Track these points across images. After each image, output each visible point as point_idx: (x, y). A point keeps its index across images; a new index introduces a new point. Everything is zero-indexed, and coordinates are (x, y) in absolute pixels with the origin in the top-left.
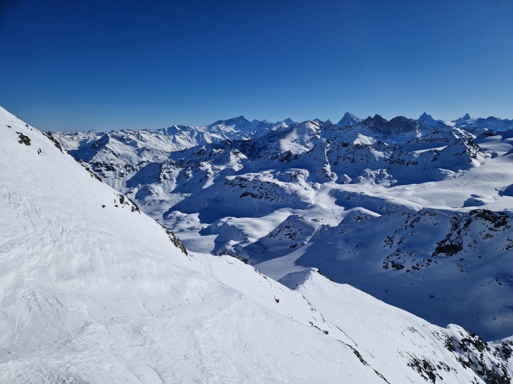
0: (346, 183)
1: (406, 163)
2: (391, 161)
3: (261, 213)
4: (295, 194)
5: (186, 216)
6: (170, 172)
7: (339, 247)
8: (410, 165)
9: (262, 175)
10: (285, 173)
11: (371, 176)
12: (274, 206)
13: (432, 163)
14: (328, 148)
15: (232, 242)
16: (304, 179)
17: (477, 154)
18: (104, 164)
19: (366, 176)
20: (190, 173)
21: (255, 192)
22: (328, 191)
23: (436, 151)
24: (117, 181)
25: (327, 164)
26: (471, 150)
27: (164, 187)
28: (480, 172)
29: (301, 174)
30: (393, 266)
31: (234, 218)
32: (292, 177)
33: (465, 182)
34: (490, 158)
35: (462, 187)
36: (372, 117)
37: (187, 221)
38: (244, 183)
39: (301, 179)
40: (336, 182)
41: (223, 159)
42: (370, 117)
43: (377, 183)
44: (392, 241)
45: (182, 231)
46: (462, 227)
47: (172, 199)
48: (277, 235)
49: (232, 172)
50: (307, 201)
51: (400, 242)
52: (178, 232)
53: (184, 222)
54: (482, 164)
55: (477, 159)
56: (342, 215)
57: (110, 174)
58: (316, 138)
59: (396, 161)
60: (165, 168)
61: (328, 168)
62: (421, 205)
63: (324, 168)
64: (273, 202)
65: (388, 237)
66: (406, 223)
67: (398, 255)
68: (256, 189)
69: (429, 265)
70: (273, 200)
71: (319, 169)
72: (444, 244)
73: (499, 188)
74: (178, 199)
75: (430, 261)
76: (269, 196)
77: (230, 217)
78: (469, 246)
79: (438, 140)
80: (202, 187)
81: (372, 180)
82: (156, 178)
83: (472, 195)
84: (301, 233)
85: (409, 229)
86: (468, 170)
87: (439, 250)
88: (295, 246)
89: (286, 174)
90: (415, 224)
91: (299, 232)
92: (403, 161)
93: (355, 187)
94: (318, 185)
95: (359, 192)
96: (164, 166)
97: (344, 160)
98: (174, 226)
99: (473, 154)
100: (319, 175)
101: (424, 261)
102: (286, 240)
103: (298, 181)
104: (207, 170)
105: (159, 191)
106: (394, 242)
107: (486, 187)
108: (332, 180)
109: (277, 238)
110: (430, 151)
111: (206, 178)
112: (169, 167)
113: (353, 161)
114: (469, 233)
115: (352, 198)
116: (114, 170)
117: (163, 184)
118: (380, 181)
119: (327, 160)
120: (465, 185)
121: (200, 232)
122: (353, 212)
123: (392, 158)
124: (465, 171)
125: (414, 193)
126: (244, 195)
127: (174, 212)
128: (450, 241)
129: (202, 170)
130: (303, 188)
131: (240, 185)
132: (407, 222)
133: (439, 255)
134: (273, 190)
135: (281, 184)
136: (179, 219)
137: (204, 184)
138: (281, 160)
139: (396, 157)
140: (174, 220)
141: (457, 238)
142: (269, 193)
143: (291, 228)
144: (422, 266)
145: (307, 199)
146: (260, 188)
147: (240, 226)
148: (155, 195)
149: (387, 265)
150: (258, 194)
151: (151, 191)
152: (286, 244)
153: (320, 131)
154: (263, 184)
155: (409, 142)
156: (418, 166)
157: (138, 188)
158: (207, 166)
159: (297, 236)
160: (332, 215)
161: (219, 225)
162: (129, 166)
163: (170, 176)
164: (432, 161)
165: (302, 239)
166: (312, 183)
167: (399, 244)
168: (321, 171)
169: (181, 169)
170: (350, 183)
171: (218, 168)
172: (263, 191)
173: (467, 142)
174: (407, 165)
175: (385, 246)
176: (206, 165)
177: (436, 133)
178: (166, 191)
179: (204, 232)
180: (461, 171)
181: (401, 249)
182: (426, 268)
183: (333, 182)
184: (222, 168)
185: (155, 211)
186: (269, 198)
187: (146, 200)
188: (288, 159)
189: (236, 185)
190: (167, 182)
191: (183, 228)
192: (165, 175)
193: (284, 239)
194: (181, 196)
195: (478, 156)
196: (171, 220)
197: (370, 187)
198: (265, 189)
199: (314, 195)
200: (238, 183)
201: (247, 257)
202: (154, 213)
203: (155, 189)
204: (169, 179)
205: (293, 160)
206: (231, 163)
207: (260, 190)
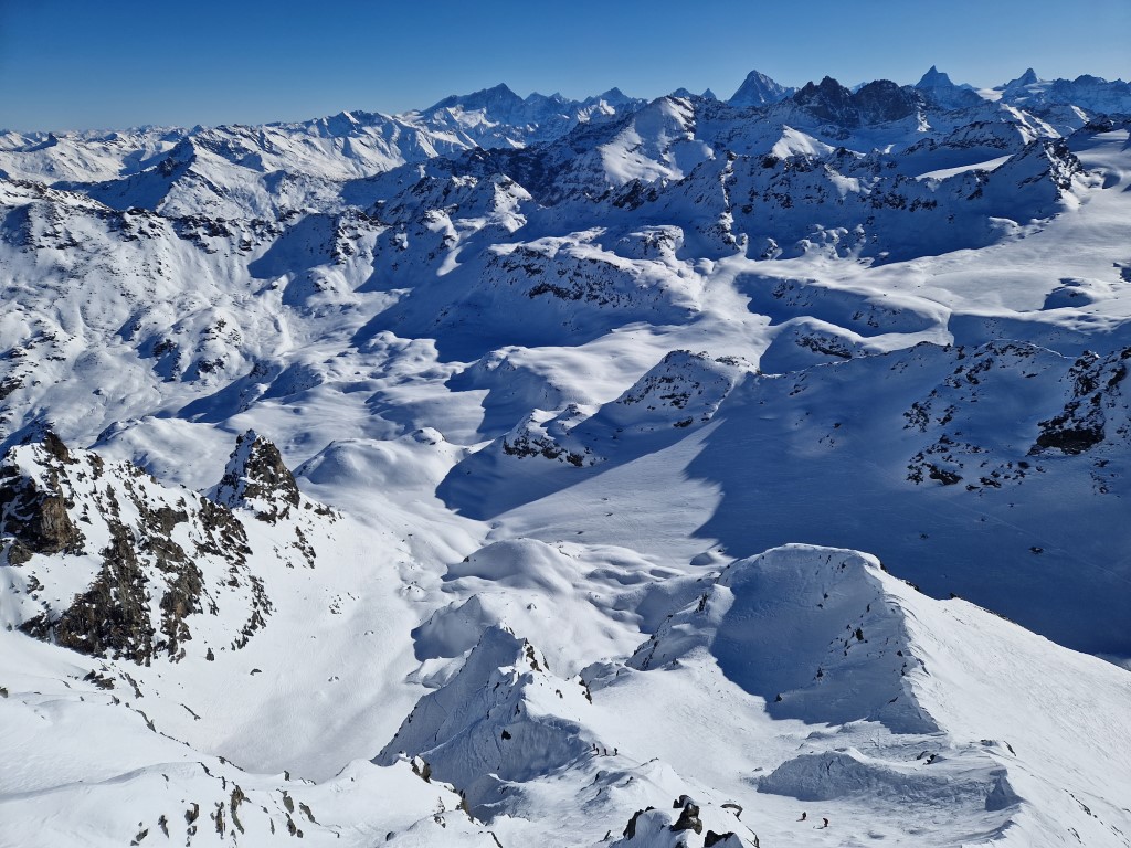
0: (772, 258)
1: (909, 204)
2: (877, 200)
3: (581, 333)
4: (657, 287)
5: (410, 345)
6: (357, 237)
7: (794, 427)
8: (920, 209)
9: (577, 243)
10: (630, 237)
11: (830, 239)
12: (609, 316)
13: (970, 203)
14: (728, 172)
15: (541, 416)
16: (675, 250)
17: (1073, 177)
18: (201, 220)
19: (816, 239)
20: (404, 239)
21: (564, 284)
22: (732, 278)
23: (980, 173)
24: (236, 260)
25: (727, 212)
26: (1060, 170)
27: (347, 273)
28: (1078, 221)
29: (669, 237)
30: (932, 477)
31: (523, 349)
32: (647, 246)
33: (1045, 248)
34: (1100, 189)
35: (1038, 260)
36: (817, 83)
37: (413, 355)
38: (537, 264)
39: (668, 251)
40: (749, 256)
41: (480, 203)
42: (810, 84)
43: (843, 254)
44: (925, 416)
45: (406, 380)
46: (1103, 386)
48: (642, 397)
49: (499, 233)
50: (687, 304)
51: (947, 419)
52: (398, 383)
53: (409, 359)
54: (1084, 202)
55: (1072, 192)
56: (769, 336)
57: (218, 242)
58: (685, 139)
59: (886, 200)
60: (345, 228)
61: (730, 221)
62: (948, 306)
63: (721, 221)
64: (608, 307)
65: (915, 406)
66: (956, 373)
67: (945, 450)
68: (565, 277)
69: (1023, 475)
70: (606, 302)
71: (709, 224)
72: (1061, 427)
73: (1124, 261)
74: (383, 302)
75: (1024, 465)
76: (598, 293)
77: (513, 347)
78: (1119, 432)
79: (981, 144)
80: (435, 272)
81: (830, 248)
82: (327, 251)
83: (1063, 281)
84: (700, 393)
85: (965, 387)
86: (1052, 218)
87: (1047, 440)
88: (688, 423)
89: (633, 239)
90: (981, 375)
91: (696, 391)
92: (902, 200)
93: (794, 267)
94: (709, 265)
95: (806, 278)
96: (343, 222)
97: (765, 200)
98: (387, 366)
99: (1063, 178)
100: (709, 238)
101: (1010, 465)
102: (665, 408)
103: (661, 254)
104: (444, 229)
105: (337, 283)
106: (931, 418)
107: (1093, 259)
108: (738, 251)
109: (643, 406)
110: (968, 174)
111: (444, 249)
112: (355, 223)
113: (787, 203)
114: (1119, 401)
115: (788, 294)
116: (226, 233)
117: (344, 266)
118: (849, 249)
119: (727, 203)
120: (1045, 256)
121: (447, 384)
122: (791, 326)
123: (879, 193)
124: (1045, 221)
125: (931, 277)
126: (539, 291)
127: (380, 335)
128: (1074, 421)
129: (432, 231)
130: (672, 272)
131: (528, 268)
132: (959, 370)
133: (1046, 452)
134: (606, 278)
135: (624, 263)
137: (441, 264)
138: (615, 204)
139: (886, 191)
140: (385, 353)
141: (1091, 413)
142: (596, 287)
143: (676, 382)
144: (1006, 477)
145: (686, 298)
146: (576, 274)
148: (330, 293)
149: (919, 472)
150: (570, 288)
151: (320, 282)
152: (664, 419)
153: (695, 122)
154: (582, 265)
155: (912, 150)
156: (937, 210)
157: (288, 277)
158: (440, 219)
159: (690, 400)
160: (743, 334)
161: (490, 366)
162: (261, 223)
163: (359, 246)
164: (971, 198)
165: (702, 408)
166: (695, 260)
167: (943, 423)
168: (715, 229)
169: (382, 229)
171: (469, 224)
172: (582, 281)
173: (1052, 149)
174: (912, 210)
175: (907, 427)
176: (439, 216)
177: (978, 127)
178: (354, 282)
179: (456, 384)
180: (1035, 220)
181: (951, 436)
182: (1016, 483)
183: (742, 256)
184: (479, 224)
185: (336, 331)
186: (596, 297)
187: (310, 305)
188: (632, 199)
189: (517, 267)
190: (355, 260)
191: (407, 372)
192: (347, 244)
193: (659, 408)
194: (389, 294)
195: (1074, 183)
196: (377, 355)
197: (829, 265)
198: (588, 277)
199: (700, 289)
200: (522, 263)
201: (581, 450)
202: (333, 334)
203: (327, 278)
204: (358, 253)
205: (646, 202)
206: (498, 213)
207: (575, 278)
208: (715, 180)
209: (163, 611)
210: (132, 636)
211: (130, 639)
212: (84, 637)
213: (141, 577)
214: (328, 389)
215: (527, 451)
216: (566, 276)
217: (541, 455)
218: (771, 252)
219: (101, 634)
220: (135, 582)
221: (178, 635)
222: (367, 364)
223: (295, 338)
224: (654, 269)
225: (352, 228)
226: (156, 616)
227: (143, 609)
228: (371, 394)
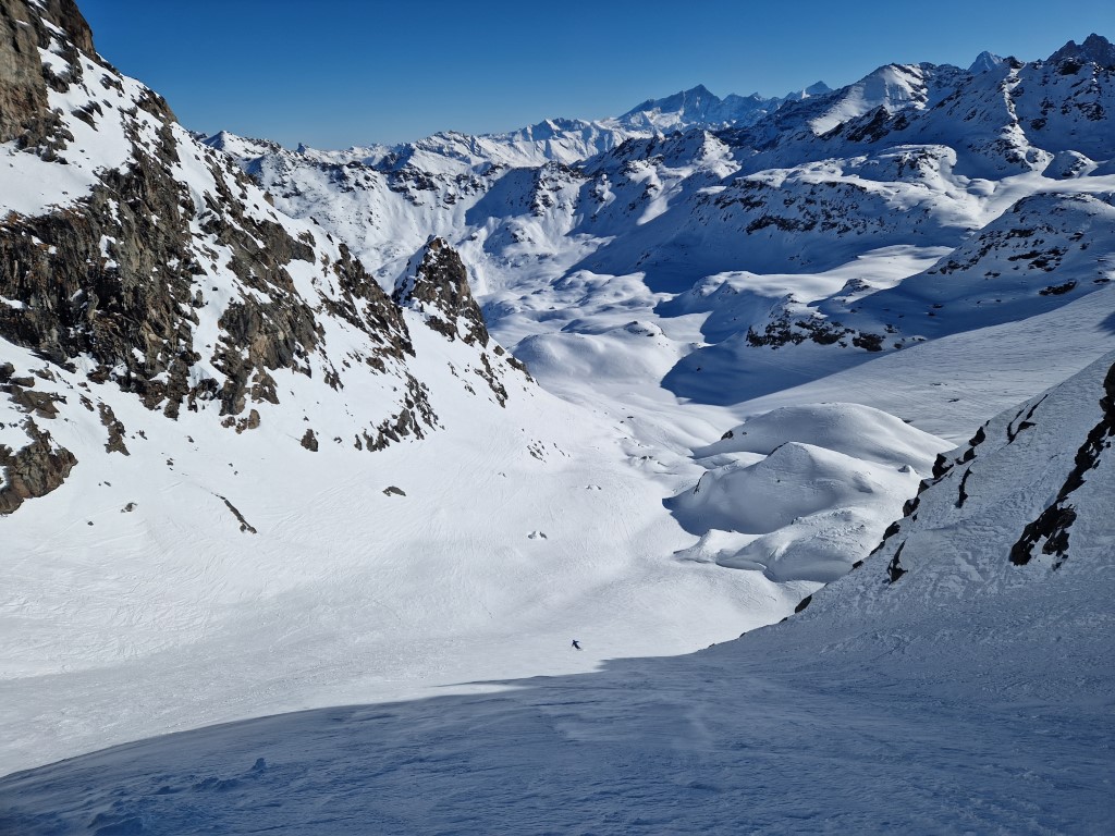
0: (1080, 175)
3: (814, 265)
4: (921, 209)
5: (609, 281)
6: (557, 189)
9: (808, 172)
10: (880, 159)
12: (853, 244)
14: (1012, 82)
16: (941, 171)
18: (411, 174)
20: (606, 190)
21: (793, 213)
24: (440, 212)
25: (1013, 126)
27: (545, 225)
29: (932, 156)
31: (747, 274)
32: (902, 166)
36: (1079, 42)
37: (613, 291)
38: (757, 195)
39: (932, 171)
40: (1048, 176)
41: (686, 153)
42: (1071, 43)
45: (607, 309)
47: (564, 250)
48: (974, 261)
49: (713, 179)
50: (964, 224)
52: (596, 313)
53: (608, 294)
57: (425, 196)
58: (913, 108)
60: (546, 180)
61: (1017, 136)
63: (1004, 136)
64: (851, 235)
68: (794, 207)
70: (847, 229)
71: (987, 140)
74: (580, 252)
76: (837, 220)
77: (733, 272)
80: (636, 221)
82: (527, 203)
84: (1084, 247)
88: (1068, 287)
89: (882, 161)
91: (1077, 246)
94: (989, 186)
96: (544, 174)
97: (1064, 113)
98: (585, 301)
100: (988, 157)
102: (1019, 273)
103: (921, 176)
105: (533, 233)
108: (1029, 169)
109: (979, 273)
111: (645, 199)
112: (555, 175)
113: (1097, 113)
116: (433, 187)
117: (542, 218)
119: (1015, 117)
121: (655, 311)
126: (758, 225)
127: (577, 273)
129: (634, 182)
130: (938, 192)
131: (747, 202)
134: (848, 202)
135: (872, 186)
136: (591, 289)
137: (641, 214)
138: (851, 138)
140: (581, 290)
142: (834, 213)
143: (1038, 235)
145: (962, 219)
146: (808, 201)
147: (770, 289)
148: (526, 244)
150: (800, 218)
151: (517, 233)
153: (924, 91)
154: (817, 190)
157: (488, 229)
158: (644, 170)
159: (1065, 259)
161: (706, 290)
162: (466, 178)
163: (558, 198)
165: (1093, 266)
166: (968, 181)
168: (995, 145)
169: (583, 181)
170: (1092, 174)
171: (675, 173)
172: (815, 208)
176: (644, 167)
178: (551, 234)
179: (666, 310)
183: (1033, 175)
184: (686, 173)
185: (530, 278)
186: (834, 225)
187: (507, 255)
188: (874, 129)
189: (733, 201)
190: (553, 212)
191: (607, 304)
192: (547, 196)
193: (1008, 271)
194: (587, 244)
196: (574, 292)
198: (823, 203)
199: (981, 210)
200: (738, 197)
201: (878, 329)
202: (527, 282)
203: (525, 229)
204: (557, 205)
205: (892, 132)
206: (707, 161)
207: (807, 206)
208: (993, 91)
209: (225, 334)
210: (143, 348)
211: (137, 352)
212: (17, 304)
213: (187, 262)
214: (521, 317)
215: (786, 337)
216: (796, 204)
217: (809, 341)
218: (1077, 169)
219: (66, 315)
220: (174, 263)
221: (250, 384)
222: (562, 301)
223: (491, 286)
224: (913, 191)
225: (553, 180)
226: (207, 335)
227: (179, 312)
228: (567, 322)
